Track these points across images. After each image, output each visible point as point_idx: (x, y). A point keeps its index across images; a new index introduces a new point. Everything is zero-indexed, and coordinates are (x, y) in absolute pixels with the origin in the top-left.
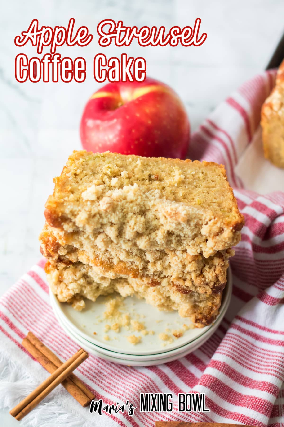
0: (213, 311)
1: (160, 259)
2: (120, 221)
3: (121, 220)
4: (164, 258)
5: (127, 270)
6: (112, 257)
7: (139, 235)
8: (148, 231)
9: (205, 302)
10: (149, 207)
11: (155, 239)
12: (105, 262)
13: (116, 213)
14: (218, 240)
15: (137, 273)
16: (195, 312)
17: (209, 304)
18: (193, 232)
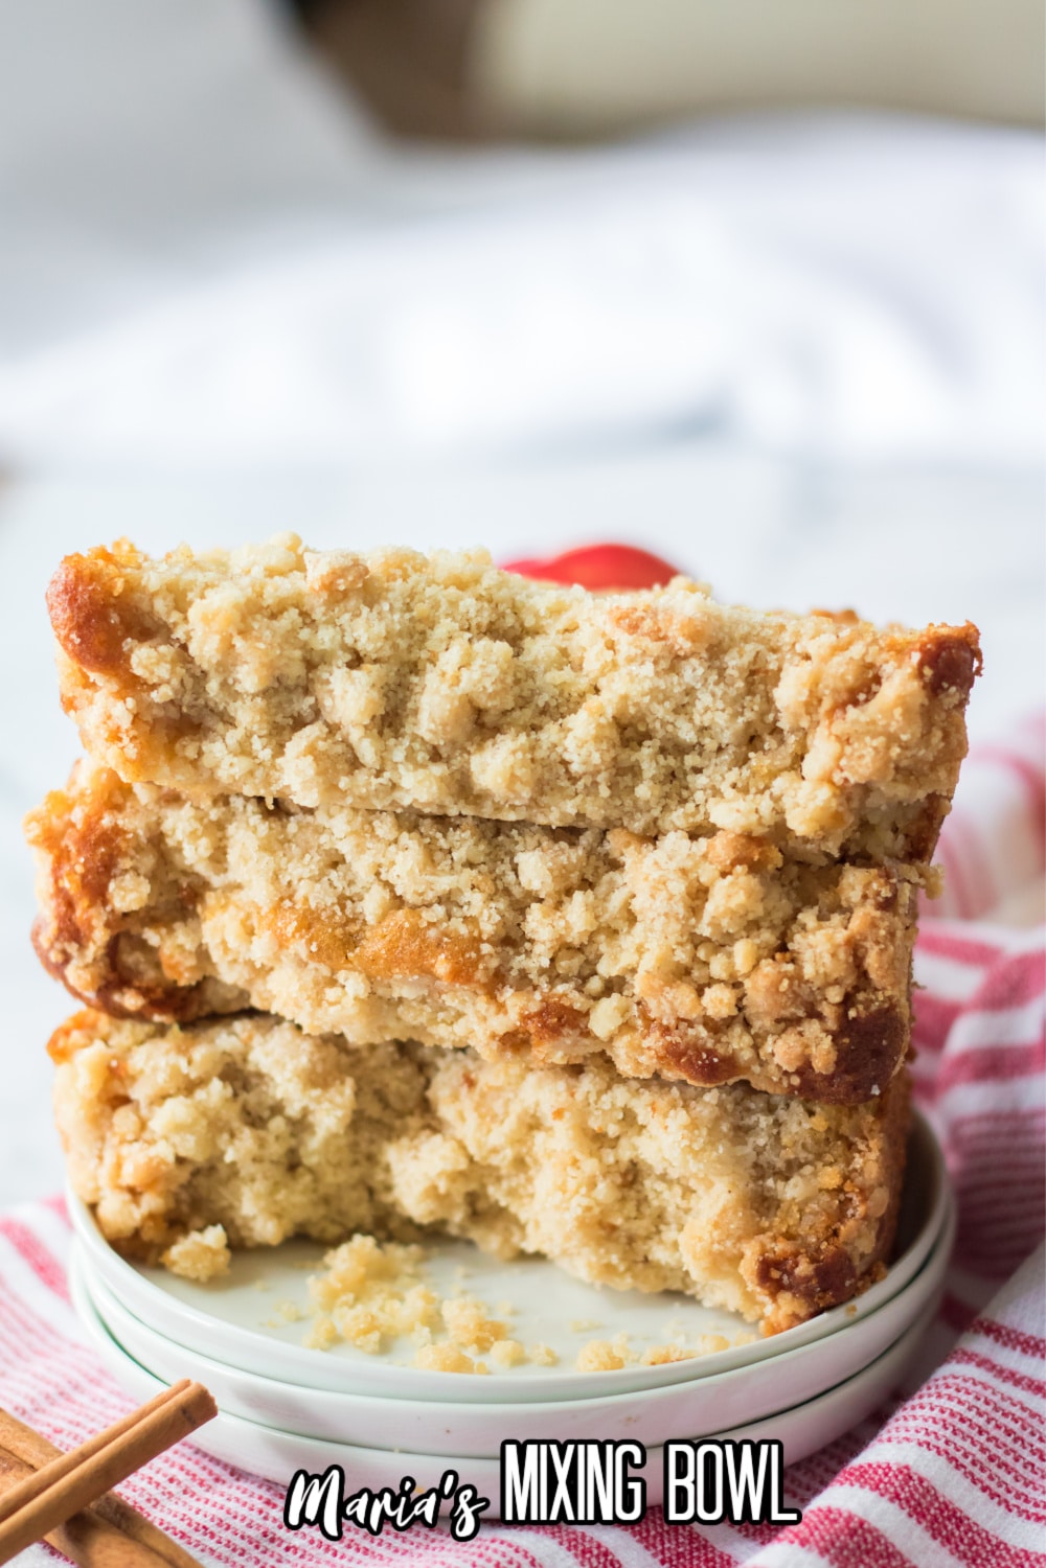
0: (851, 1223)
1: (587, 884)
2: (395, 646)
3: (403, 644)
4: (606, 878)
5: (423, 941)
6: (355, 889)
7: (481, 724)
8: (528, 712)
9: (808, 1170)
10: (537, 615)
11: (559, 750)
12: (324, 916)
13: (376, 608)
14: (855, 722)
15: (473, 955)
16: (763, 1231)
17: (830, 1177)
18: (736, 715)
